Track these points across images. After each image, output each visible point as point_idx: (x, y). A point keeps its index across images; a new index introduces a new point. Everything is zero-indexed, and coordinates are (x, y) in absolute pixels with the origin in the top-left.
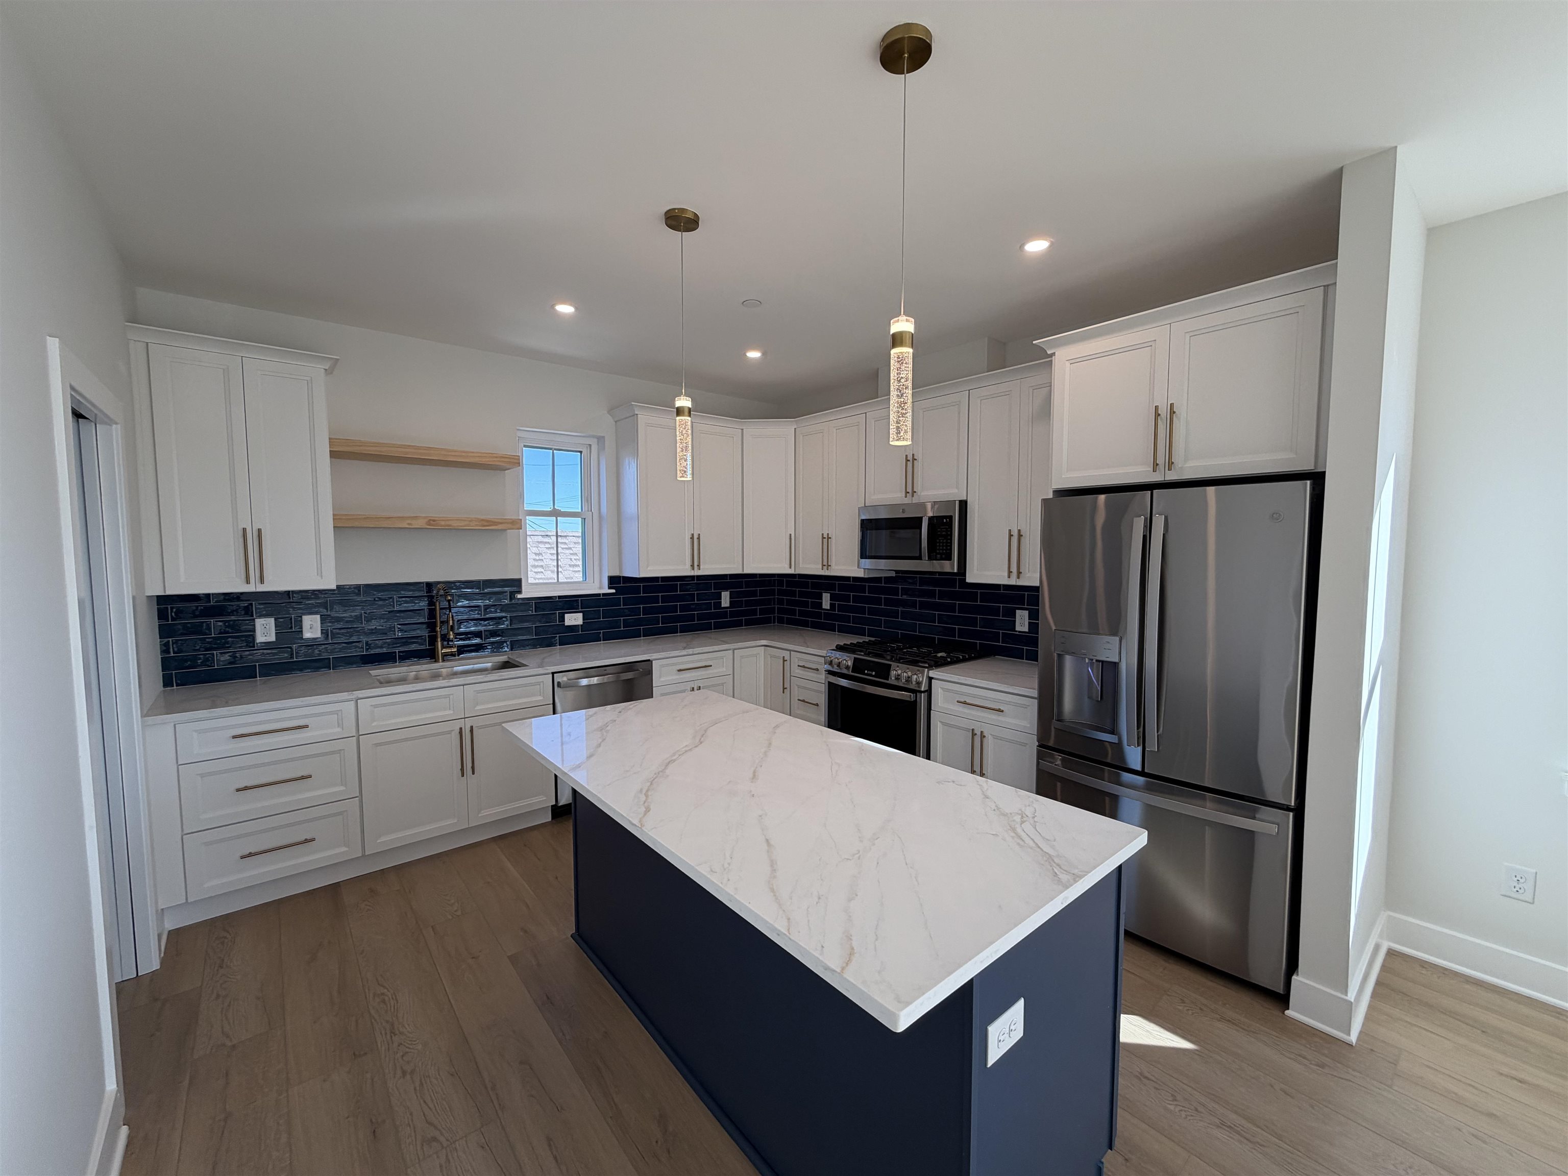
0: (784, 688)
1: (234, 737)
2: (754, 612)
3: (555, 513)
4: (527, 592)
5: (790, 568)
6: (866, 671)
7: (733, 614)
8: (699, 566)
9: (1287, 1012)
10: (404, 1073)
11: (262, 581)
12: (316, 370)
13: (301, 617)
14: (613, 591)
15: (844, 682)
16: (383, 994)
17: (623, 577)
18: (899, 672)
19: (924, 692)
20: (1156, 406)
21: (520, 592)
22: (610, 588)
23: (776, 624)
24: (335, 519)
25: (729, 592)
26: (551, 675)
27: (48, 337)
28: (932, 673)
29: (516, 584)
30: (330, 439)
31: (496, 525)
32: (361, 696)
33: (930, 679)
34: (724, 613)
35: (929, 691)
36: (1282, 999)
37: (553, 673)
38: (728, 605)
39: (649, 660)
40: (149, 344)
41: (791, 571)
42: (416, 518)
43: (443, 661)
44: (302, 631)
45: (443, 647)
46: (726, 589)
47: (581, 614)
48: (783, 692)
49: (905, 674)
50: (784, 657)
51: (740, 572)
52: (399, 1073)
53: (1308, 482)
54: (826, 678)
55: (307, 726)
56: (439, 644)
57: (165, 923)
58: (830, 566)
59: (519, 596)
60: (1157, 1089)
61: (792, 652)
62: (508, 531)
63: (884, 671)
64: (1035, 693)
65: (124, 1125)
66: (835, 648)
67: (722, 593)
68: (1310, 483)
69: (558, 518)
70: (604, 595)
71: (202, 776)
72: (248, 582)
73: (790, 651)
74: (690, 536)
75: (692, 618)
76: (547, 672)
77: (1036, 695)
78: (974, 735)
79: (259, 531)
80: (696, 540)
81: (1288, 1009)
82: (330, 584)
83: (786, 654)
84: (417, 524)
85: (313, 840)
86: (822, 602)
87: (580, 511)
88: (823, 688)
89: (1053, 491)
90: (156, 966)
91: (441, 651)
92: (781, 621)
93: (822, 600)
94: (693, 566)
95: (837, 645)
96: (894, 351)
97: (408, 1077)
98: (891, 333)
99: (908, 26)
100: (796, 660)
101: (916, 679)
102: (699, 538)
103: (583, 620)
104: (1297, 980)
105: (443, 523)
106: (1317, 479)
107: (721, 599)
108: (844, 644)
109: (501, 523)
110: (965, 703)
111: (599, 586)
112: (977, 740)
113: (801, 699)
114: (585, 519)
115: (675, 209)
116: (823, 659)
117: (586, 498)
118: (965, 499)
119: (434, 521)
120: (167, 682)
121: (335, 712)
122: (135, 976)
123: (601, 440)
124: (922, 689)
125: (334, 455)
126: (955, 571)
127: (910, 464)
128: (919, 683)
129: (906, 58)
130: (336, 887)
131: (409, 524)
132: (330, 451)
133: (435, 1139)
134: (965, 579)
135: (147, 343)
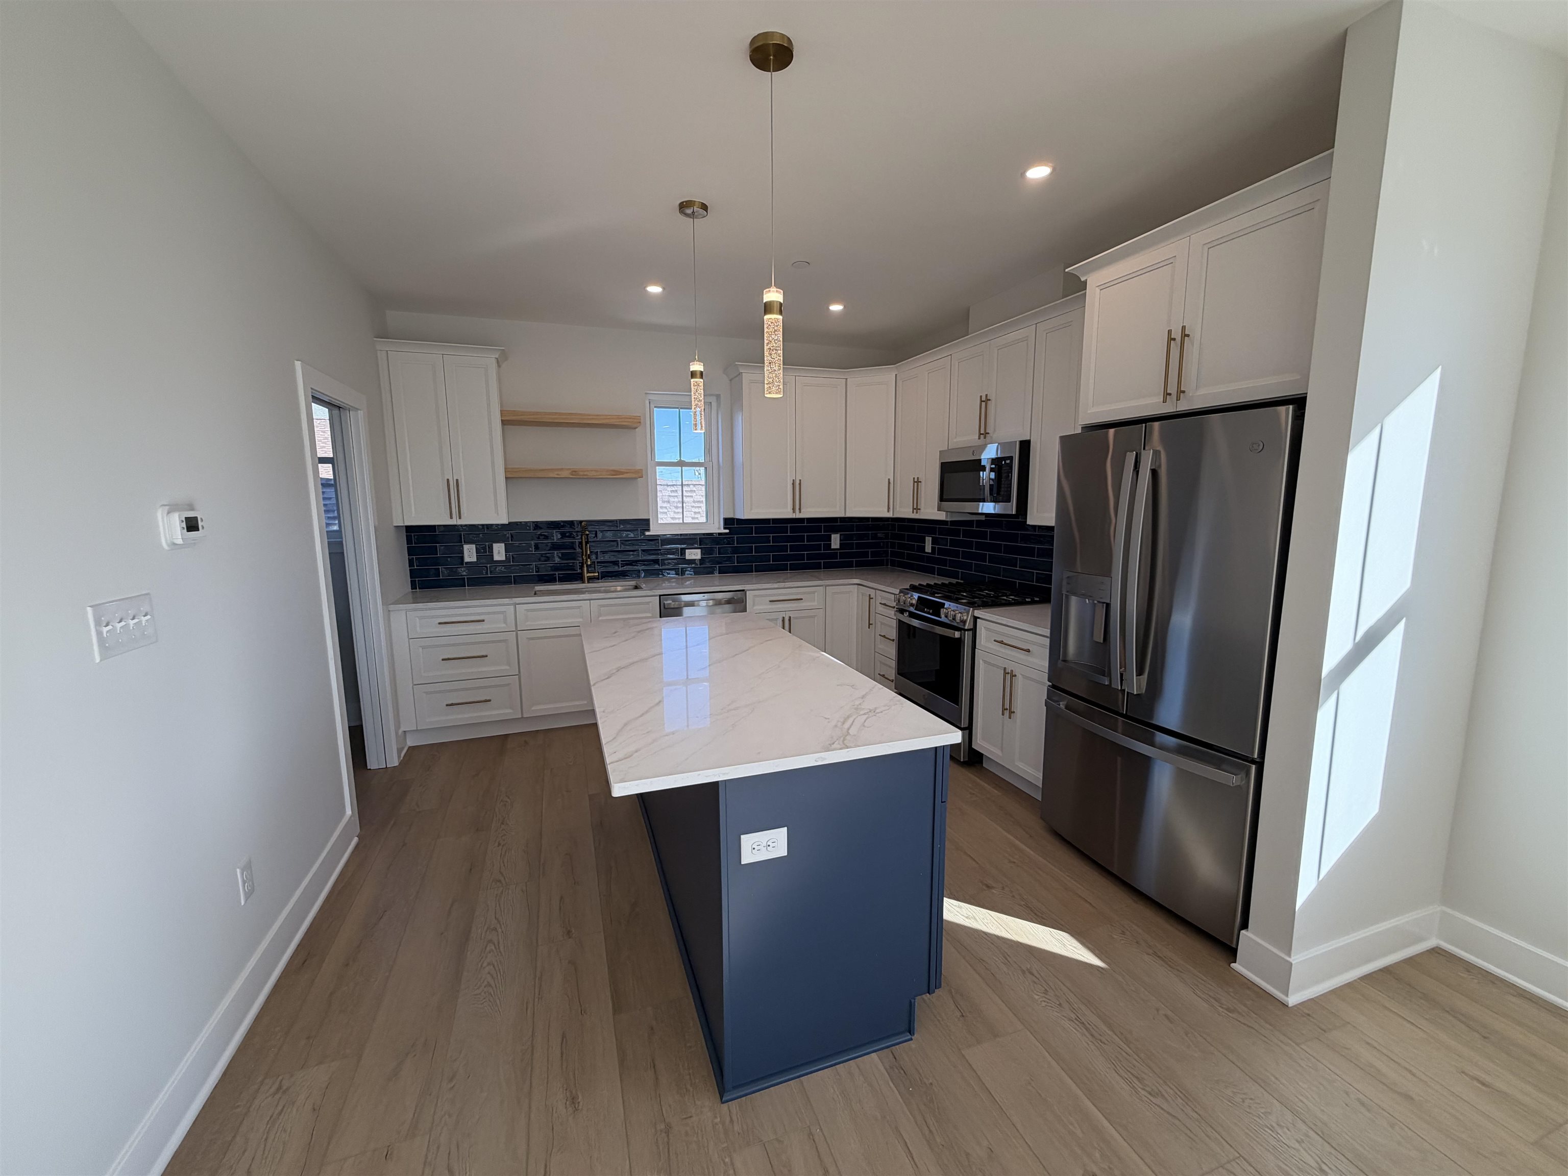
0: (870, 624)
1: (440, 623)
2: (865, 554)
3: (681, 464)
4: (654, 531)
5: (888, 511)
6: (926, 609)
7: (843, 555)
8: (800, 509)
9: (1233, 965)
10: (499, 844)
11: (460, 518)
12: (490, 360)
13: (492, 544)
14: (727, 531)
15: (915, 623)
16: (506, 801)
17: (737, 519)
18: (951, 609)
19: (968, 630)
20: (1169, 331)
21: (648, 530)
22: (725, 528)
23: (889, 567)
24: (506, 471)
25: (839, 535)
26: (658, 597)
27: (296, 361)
28: (977, 613)
29: (646, 522)
30: (501, 411)
31: (622, 474)
32: (517, 602)
33: (975, 619)
34: (834, 554)
35: (974, 630)
36: (1231, 952)
37: (660, 596)
38: (838, 546)
39: (743, 590)
40: (388, 352)
41: (890, 515)
42: (562, 469)
43: (588, 582)
44: (493, 555)
45: (588, 572)
46: (836, 532)
47: (700, 550)
48: (869, 628)
49: (952, 612)
50: (870, 595)
51: (842, 515)
52: (497, 844)
53: (1291, 407)
54: (895, 615)
55: (483, 621)
56: (585, 569)
57: (408, 741)
58: (920, 509)
59: (647, 533)
60: (1035, 983)
61: (877, 591)
62: (639, 479)
63: (937, 608)
64: (1047, 632)
65: (357, 837)
66: (908, 587)
67: (832, 535)
68: (1293, 407)
69: (683, 468)
70: (720, 534)
71: (423, 648)
72: (451, 518)
73: (876, 589)
74: (792, 482)
75: (801, 557)
76: (656, 594)
77: (1048, 635)
78: (1005, 673)
79: (457, 480)
80: (797, 487)
81: (1235, 962)
82: (502, 519)
83: (872, 592)
84: (565, 474)
85: (490, 701)
86: (925, 546)
87: (703, 461)
88: (894, 624)
89: (1082, 428)
90: (396, 764)
91: (586, 575)
92: (893, 564)
93: (925, 544)
94: (794, 509)
95: (911, 585)
96: (766, 317)
97: (501, 847)
98: (764, 302)
99: (766, 34)
100: (880, 597)
101: (960, 617)
102: (800, 484)
103: (701, 555)
104: (1245, 935)
105: (582, 473)
106: (1299, 403)
107: (831, 541)
108: (920, 585)
109: (627, 473)
110: (1001, 642)
111: (717, 527)
112: (1008, 677)
113: (882, 634)
114: (706, 468)
115: (683, 202)
116: (893, 595)
117: (708, 451)
118: (1028, 439)
119: (575, 472)
120: (413, 587)
121: (502, 612)
122: (385, 767)
123: (718, 397)
124: (966, 628)
125: (504, 423)
126: (1014, 513)
127: (983, 404)
128: (964, 622)
129: (772, 60)
130: (506, 736)
131: (558, 474)
132: (502, 420)
133: (500, 881)
134: (1026, 521)
135: (387, 351)
